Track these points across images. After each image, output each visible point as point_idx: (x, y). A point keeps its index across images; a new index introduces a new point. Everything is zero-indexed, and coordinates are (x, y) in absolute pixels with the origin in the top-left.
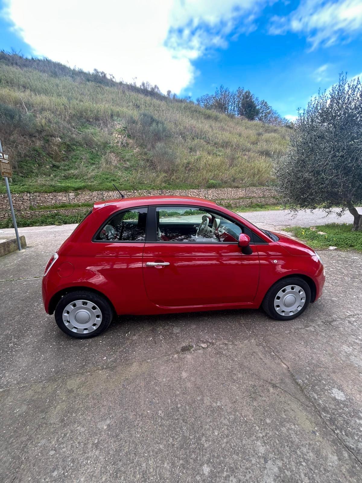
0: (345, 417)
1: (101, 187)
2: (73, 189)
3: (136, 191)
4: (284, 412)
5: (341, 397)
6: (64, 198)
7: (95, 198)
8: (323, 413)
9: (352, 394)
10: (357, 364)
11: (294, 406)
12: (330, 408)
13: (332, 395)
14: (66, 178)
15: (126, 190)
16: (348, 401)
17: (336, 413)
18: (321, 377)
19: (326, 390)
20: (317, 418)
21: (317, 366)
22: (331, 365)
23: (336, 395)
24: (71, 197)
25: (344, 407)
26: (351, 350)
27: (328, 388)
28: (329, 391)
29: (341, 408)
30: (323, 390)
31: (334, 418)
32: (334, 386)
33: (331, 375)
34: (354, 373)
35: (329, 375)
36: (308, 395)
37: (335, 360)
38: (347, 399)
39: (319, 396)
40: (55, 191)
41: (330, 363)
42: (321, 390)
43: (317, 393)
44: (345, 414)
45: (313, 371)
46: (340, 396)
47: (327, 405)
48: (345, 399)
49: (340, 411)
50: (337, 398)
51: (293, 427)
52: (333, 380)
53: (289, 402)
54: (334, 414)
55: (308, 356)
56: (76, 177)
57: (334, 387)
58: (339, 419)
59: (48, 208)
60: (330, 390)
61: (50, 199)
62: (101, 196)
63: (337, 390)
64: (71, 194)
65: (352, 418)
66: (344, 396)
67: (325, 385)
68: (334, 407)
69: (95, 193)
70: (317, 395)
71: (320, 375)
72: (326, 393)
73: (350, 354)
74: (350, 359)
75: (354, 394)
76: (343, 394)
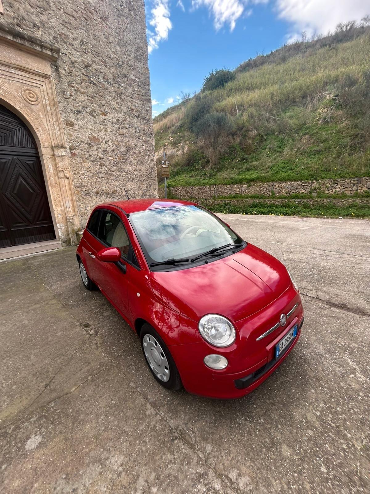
0: (6, 448)
1: (274, 178)
2: (247, 181)
3: (314, 181)
4: (20, 396)
5: (30, 445)
6: (238, 190)
7: (265, 189)
8: (14, 426)
9: (33, 458)
10: (84, 473)
11: (25, 403)
12: (18, 433)
13: (34, 435)
14: (248, 170)
15: (302, 180)
16: (24, 452)
17: (12, 438)
18: (58, 424)
19: (40, 429)
20: (10, 422)
21: (75, 420)
22: (79, 435)
23: (33, 440)
24: (243, 189)
25: (17, 447)
26: (115, 467)
27: (43, 431)
28: (38, 432)
29: (16, 443)
30: (40, 426)
31: (7, 436)
32: (45, 438)
33: (62, 436)
34: (67, 466)
35: (61, 432)
36: (35, 413)
37: (88, 441)
38: (27, 451)
39: (33, 422)
40: (232, 183)
41: (81, 435)
42: (41, 424)
43: (37, 420)
44: (9, 447)
45: (67, 416)
46: (32, 443)
47: (22, 430)
48: (27, 449)
49: (13, 442)
50: (29, 441)
51: (6, 404)
52: (54, 437)
53: (29, 398)
54: (11, 436)
55: (91, 409)
56: (255, 168)
57: (43, 437)
58: (4, 441)
59: (224, 198)
60: (40, 433)
61: (228, 190)
62: (270, 188)
63: (39, 441)
64: (244, 186)
65: (4, 455)
66: (30, 449)
67: (47, 428)
68: (19, 436)
69: (266, 184)
70: (34, 421)
71: (60, 423)
72: (36, 429)
73: (104, 465)
74: (94, 463)
75: (33, 461)
76: (33, 447)
